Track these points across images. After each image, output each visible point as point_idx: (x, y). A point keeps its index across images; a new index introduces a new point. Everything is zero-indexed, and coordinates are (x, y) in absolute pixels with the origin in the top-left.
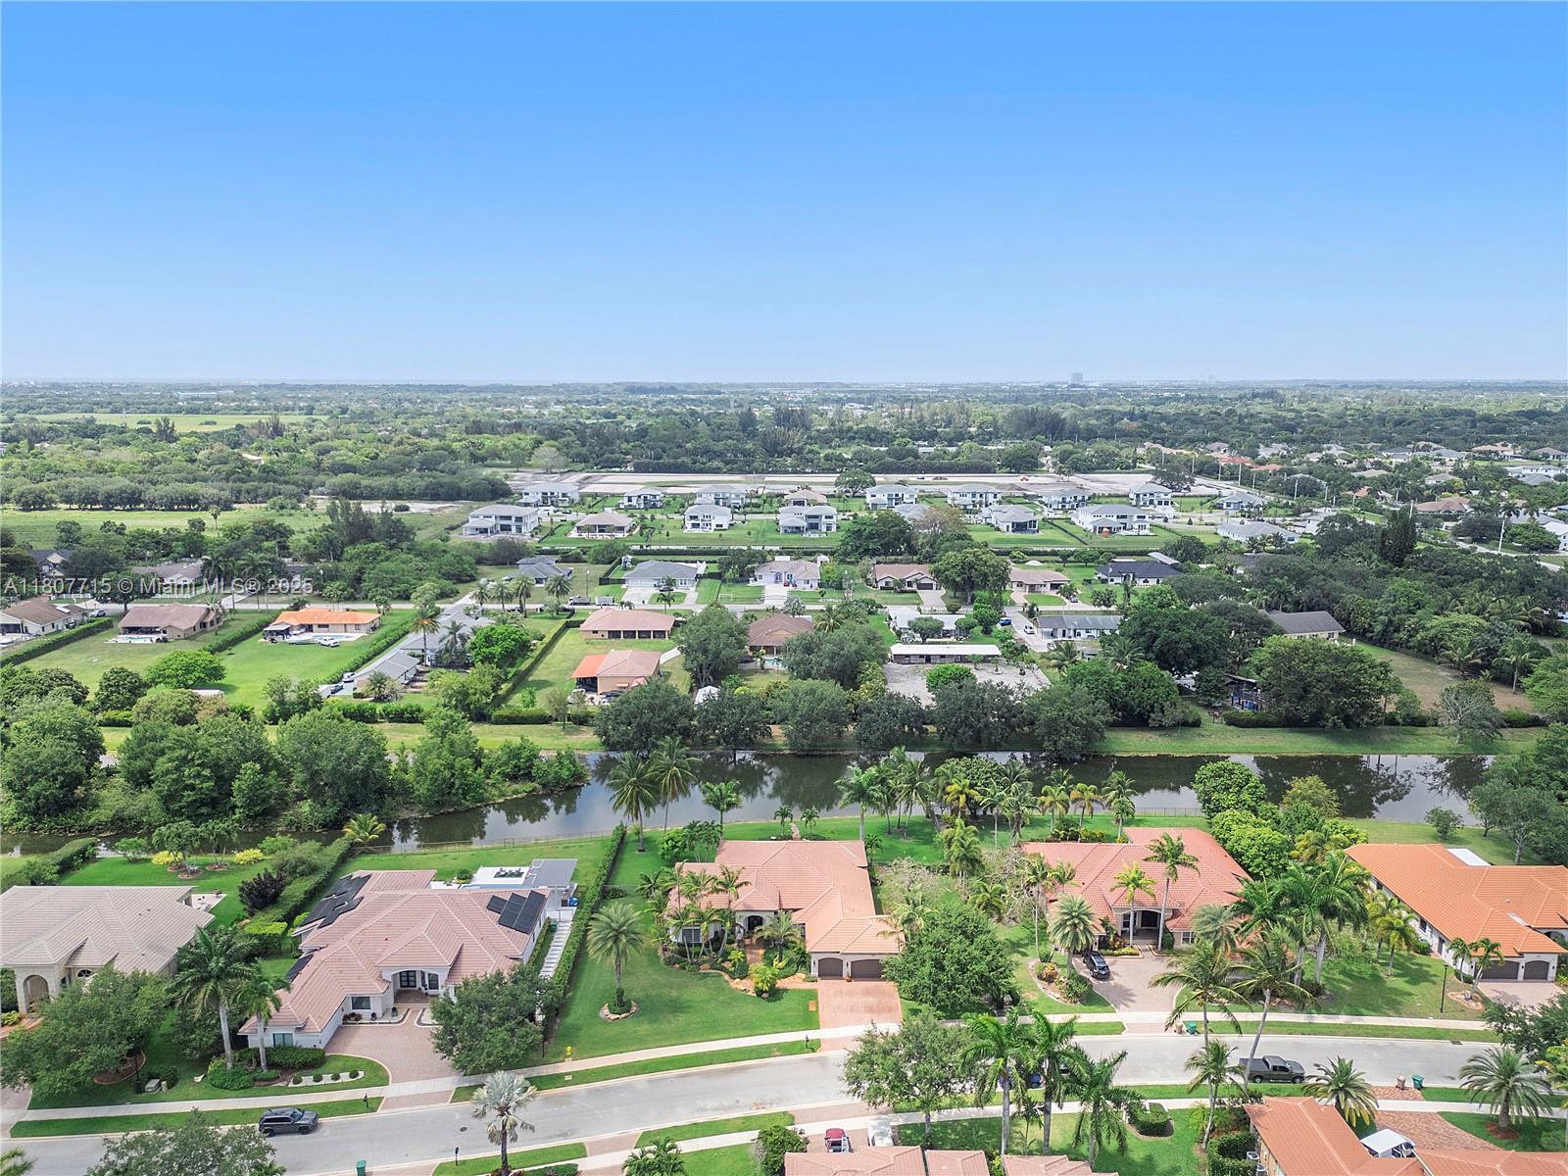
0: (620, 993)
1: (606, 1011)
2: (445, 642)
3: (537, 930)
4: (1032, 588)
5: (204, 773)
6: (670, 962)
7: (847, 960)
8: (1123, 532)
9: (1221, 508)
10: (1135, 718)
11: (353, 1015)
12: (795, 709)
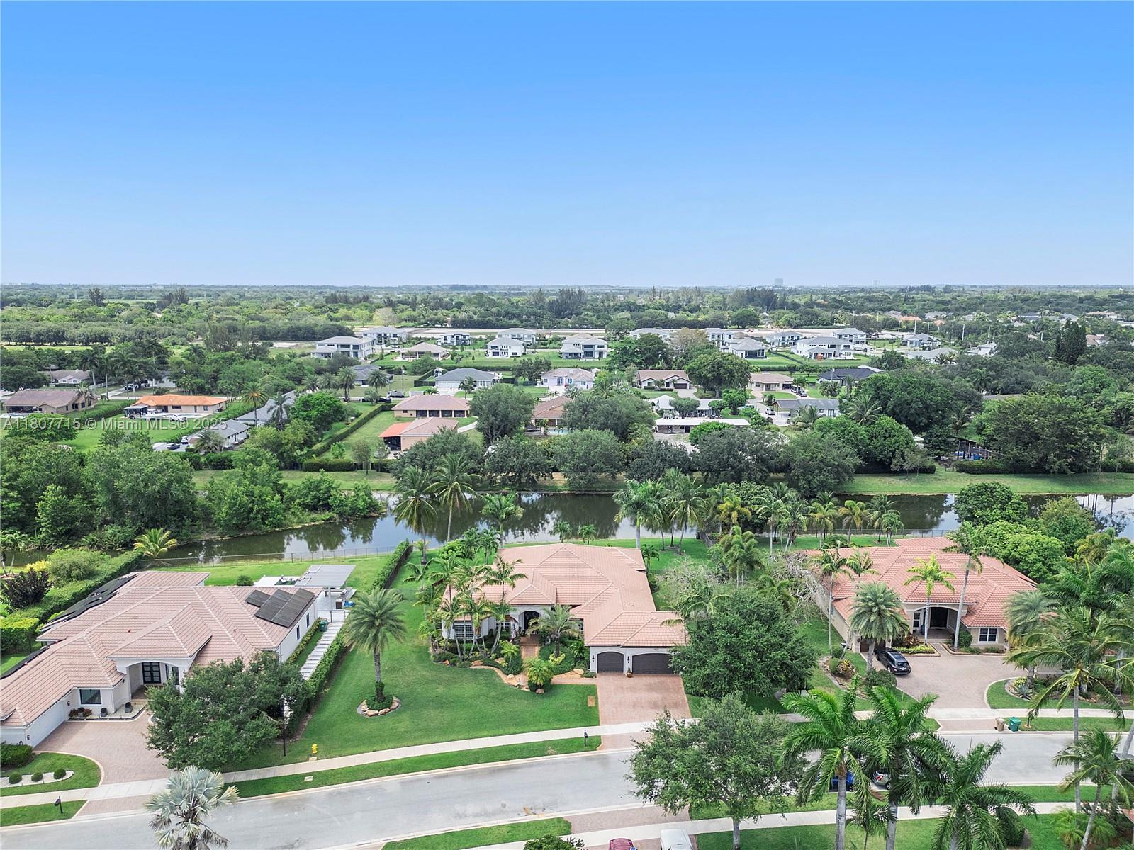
0: (380, 687)
1: (364, 707)
2: (273, 411)
3: (303, 626)
4: (768, 386)
5: (11, 494)
6: (440, 659)
7: (628, 654)
8: (832, 358)
9: (905, 345)
10: (878, 465)
11: (81, 710)
12: (573, 453)
